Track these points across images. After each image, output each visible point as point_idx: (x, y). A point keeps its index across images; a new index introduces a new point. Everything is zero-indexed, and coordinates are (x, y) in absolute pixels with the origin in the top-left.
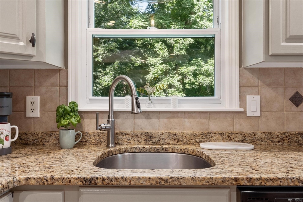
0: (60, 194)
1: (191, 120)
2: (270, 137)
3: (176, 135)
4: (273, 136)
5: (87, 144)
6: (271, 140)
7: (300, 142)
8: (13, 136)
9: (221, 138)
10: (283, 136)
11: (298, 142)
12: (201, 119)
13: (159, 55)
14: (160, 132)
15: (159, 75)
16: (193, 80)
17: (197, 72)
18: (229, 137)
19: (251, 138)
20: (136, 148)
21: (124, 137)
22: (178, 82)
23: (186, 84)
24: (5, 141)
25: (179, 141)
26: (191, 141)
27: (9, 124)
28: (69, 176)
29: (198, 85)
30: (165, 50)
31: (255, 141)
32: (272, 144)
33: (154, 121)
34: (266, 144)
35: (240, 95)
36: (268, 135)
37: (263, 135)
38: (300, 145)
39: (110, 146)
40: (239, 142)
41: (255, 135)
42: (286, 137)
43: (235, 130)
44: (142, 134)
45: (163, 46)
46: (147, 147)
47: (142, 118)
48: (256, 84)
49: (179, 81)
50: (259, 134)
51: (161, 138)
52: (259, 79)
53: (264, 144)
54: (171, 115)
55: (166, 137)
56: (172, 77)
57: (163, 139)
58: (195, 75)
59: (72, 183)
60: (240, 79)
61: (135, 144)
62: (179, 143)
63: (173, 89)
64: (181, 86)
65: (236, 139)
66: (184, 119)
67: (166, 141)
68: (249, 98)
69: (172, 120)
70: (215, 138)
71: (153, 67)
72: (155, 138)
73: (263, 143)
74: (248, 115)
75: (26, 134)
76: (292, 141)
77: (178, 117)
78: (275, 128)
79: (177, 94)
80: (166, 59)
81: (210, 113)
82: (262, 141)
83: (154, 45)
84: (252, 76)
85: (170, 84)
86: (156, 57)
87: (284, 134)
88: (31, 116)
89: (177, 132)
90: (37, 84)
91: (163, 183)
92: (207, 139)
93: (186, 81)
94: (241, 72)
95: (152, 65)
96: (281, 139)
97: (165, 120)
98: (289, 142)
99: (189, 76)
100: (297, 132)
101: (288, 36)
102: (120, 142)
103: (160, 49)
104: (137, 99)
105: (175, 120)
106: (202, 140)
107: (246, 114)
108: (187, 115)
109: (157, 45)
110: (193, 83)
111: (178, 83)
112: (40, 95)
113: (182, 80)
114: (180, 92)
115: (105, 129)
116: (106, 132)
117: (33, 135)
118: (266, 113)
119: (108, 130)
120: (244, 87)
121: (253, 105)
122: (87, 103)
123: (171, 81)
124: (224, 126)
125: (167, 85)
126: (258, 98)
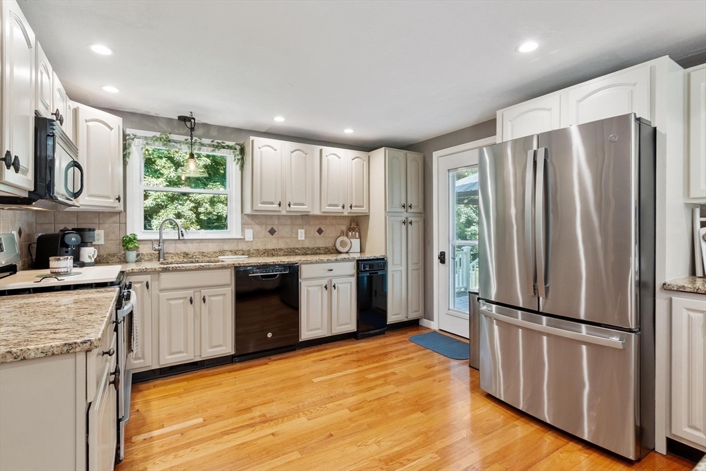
1: (213, 244)
4: (259, 251)
9: (231, 254)
10: (265, 251)
11: (272, 254)
12: (219, 243)
13: (162, 174)
14: (193, 251)
15: (163, 202)
16: (210, 209)
17: (215, 199)
18: (235, 253)
19: (247, 253)
20: (178, 261)
21: (170, 255)
24: (92, 258)
25: (205, 256)
26: (213, 255)
29: (216, 215)
30: (172, 170)
31: (250, 254)
32: (259, 255)
33: (189, 245)
34: (256, 255)
35: (242, 229)
36: (256, 251)
37: (254, 251)
39: (160, 260)
40: (241, 255)
41: (249, 251)
43: (238, 249)
44: (181, 253)
45: (169, 164)
48: (251, 223)
49: (191, 210)
50: (252, 251)
51: (194, 255)
52: (252, 220)
54: (200, 241)
55: (197, 254)
56: (180, 204)
58: (212, 202)
60: (242, 220)
61: (177, 258)
63: (183, 220)
64: (194, 215)
66: (208, 243)
68: (246, 231)
69: (201, 244)
72: (190, 255)
73: (254, 255)
78: (261, 247)
80: (173, 181)
83: (155, 161)
84: (249, 218)
85: (179, 213)
86: (158, 177)
88: (97, 244)
89: (204, 251)
90: (101, 222)
93: (201, 210)
94: (242, 216)
96: (263, 253)
99: (204, 204)
100: (272, 249)
101: (263, 201)
103: (164, 167)
106: (220, 255)
107: (245, 240)
108: (210, 241)
109: (158, 161)
110: (210, 213)
111: (190, 213)
112: (104, 229)
113: (196, 208)
114: (193, 223)
118: (256, 239)
119: (159, 250)
120: (244, 225)
121: (249, 235)
122: (142, 234)
123: (180, 209)
124: (232, 247)
125: (175, 214)
126: (251, 231)
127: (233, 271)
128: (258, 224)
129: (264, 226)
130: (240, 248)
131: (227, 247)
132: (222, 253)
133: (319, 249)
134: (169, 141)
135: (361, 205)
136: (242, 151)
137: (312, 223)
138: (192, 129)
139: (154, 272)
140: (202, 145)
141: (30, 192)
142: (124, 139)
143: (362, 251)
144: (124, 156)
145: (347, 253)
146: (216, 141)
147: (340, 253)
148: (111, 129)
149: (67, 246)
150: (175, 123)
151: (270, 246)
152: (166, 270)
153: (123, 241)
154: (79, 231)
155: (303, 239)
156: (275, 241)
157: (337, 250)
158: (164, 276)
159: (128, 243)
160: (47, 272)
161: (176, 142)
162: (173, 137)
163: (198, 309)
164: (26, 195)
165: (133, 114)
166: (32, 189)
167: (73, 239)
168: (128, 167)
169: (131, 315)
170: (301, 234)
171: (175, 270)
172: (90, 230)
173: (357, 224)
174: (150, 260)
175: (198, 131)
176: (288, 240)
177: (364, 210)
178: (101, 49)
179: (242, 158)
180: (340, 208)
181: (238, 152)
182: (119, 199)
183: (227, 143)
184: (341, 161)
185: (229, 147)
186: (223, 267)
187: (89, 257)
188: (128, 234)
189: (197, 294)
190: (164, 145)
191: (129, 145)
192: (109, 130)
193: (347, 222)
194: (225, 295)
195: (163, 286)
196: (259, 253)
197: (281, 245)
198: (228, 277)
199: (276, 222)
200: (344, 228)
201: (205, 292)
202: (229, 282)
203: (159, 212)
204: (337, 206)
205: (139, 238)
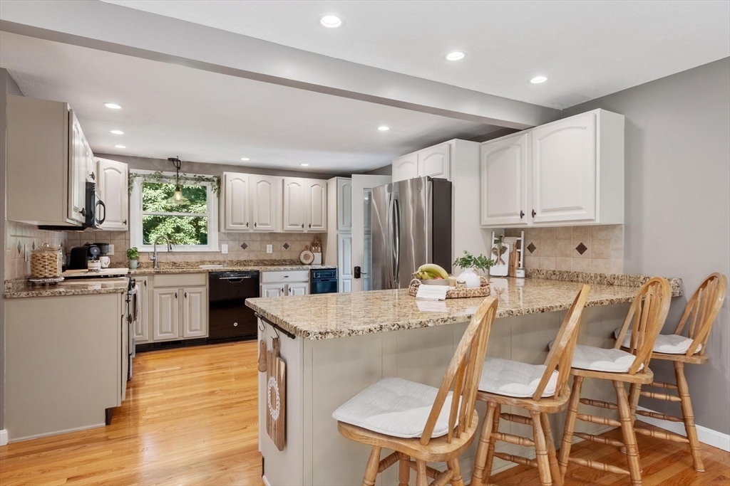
9: (209, 263)
14: (180, 261)
18: (213, 263)
19: (223, 263)
21: (161, 263)
22: (189, 225)
23: (201, 227)
25: (189, 265)
26: (195, 265)
33: (178, 256)
35: (219, 244)
44: (170, 262)
47: (170, 255)
48: (226, 240)
49: (190, 223)
50: (227, 261)
52: (228, 238)
55: (182, 263)
60: (218, 237)
63: (182, 234)
64: (194, 229)
65: (216, 264)
68: (223, 245)
70: (206, 263)
71: (151, 203)
74: (222, 253)
76: (242, 264)
78: (235, 259)
79: (188, 240)
81: (205, 252)
82: (228, 264)
84: (224, 236)
85: (178, 227)
87: (238, 261)
90: (114, 239)
94: (219, 234)
95: (150, 199)
102: (159, 266)
106: (201, 264)
111: (190, 227)
112: (114, 244)
114: (193, 237)
118: (231, 252)
119: (154, 260)
120: (221, 241)
121: (225, 249)
122: (141, 248)
123: (180, 222)
124: (211, 258)
125: (174, 228)
126: (227, 246)
127: (208, 276)
128: (232, 240)
129: (237, 242)
130: (217, 259)
131: (207, 258)
132: (203, 263)
133: (285, 261)
134: (162, 177)
135: (320, 224)
136: (219, 182)
137: (279, 239)
138: (179, 168)
139: (150, 274)
140: (187, 179)
141: (83, 224)
142: (129, 178)
143: (323, 263)
144: (129, 189)
145: (310, 264)
146: (198, 175)
147: (304, 264)
148: (120, 173)
149: (92, 255)
150: (166, 163)
151: (242, 258)
152: (158, 273)
153: (128, 253)
154: (100, 245)
155: (271, 252)
156: (246, 254)
157: (301, 262)
158: (157, 277)
159: (131, 254)
160: (87, 270)
161: (166, 178)
162: (165, 173)
163: (181, 302)
164: (81, 225)
165: (135, 158)
166: (84, 222)
167: (95, 251)
168: (131, 197)
169: (135, 295)
170: (269, 249)
171: (164, 273)
172: (105, 244)
173: (318, 241)
174: (147, 267)
175: (184, 168)
176: (258, 253)
177: (322, 228)
178: (113, 106)
179: (219, 188)
180: (300, 227)
181: (215, 184)
182: (125, 222)
183: (207, 176)
184: (301, 189)
185: (208, 180)
186: (199, 272)
187: (105, 263)
188: (131, 248)
189: (181, 291)
190: (158, 180)
191: (132, 181)
193: (311, 239)
194: (201, 293)
195: (156, 285)
196: (232, 263)
197: (253, 257)
198: (203, 280)
199: (248, 238)
200: (308, 244)
201: (186, 290)
202: (204, 283)
203: (157, 225)
204: (297, 225)
205: (139, 250)
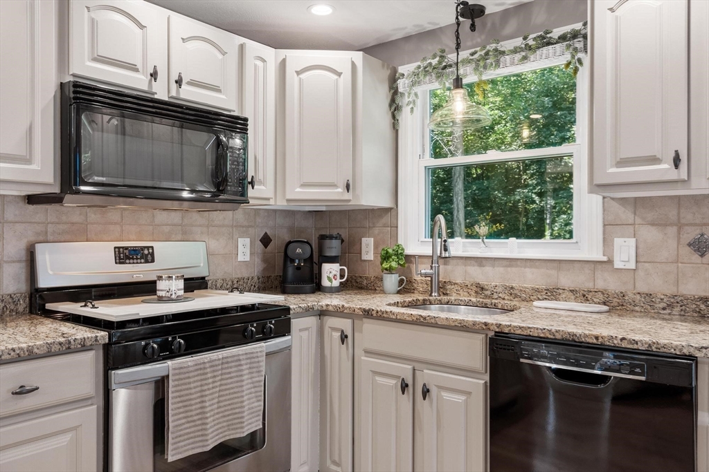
0: (349, 321)
1: (534, 270)
2: (649, 301)
3: (512, 288)
4: (653, 300)
5: (415, 292)
6: (650, 306)
7: (702, 313)
8: (342, 276)
9: (573, 297)
10: (672, 300)
11: (699, 312)
12: (547, 269)
14: (493, 284)
18: (584, 296)
19: (618, 301)
20: (461, 300)
21: (453, 286)
24: (333, 280)
25: (516, 296)
26: (531, 297)
27: (338, 264)
28: (354, 306)
31: (625, 304)
32: (653, 311)
33: (488, 269)
34: (643, 310)
35: (604, 238)
36: (645, 297)
37: (638, 297)
38: (703, 316)
39: (433, 294)
40: (599, 303)
41: (624, 296)
42: (678, 302)
43: (596, 287)
44: (472, 285)
46: (474, 300)
47: (474, 266)
48: (631, 221)
50: (631, 295)
51: (495, 291)
52: (635, 214)
53: (639, 310)
54: (508, 263)
55: (499, 290)
57: (496, 292)
59: (356, 313)
60: (603, 214)
61: (464, 296)
62: (516, 299)
65: (595, 300)
66: (525, 268)
67: (500, 295)
68: (618, 241)
69: (509, 269)
70: (564, 296)
72: (487, 290)
73: (637, 308)
74: (616, 266)
75: (361, 277)
76: (688, 309)
77: (517, 266)
81: (560, 261)
82: (635, 306)
84: (623, 209)
87: (673, 298)
88: (366, 259)
89: (514, 285)
90: (371, 225)
91: (422, 320)
92: (552, 297)
94: (606, 204)
96: (668, 305)
97: (501, 269)
98: (682, 310)
100: (696, 297)
101: (618, 160)
102: (448, 292)
104: (445, 241)
105: (514, 269)
106: (547, 297)
107: (613, 265)
108: (528, 264)
112: (374, 237)
115: (426, 275)
116: (429, 279)
117: (367, 278)
118: (647, 265)
119: (430, 276)
120: (610, 227)
121: (625, 252)
122: (419, 246)
124: (580, 281)
126: (632, 242)
128: (651, 223)
129: (672, 230)
130: (600, 285)
131: (566, 280)
146: (533, 34)
148: (339, 74)
149: (293, 261)
151: (693, 289)
152: (368, 315)
186: (464, 328)
187: (328, 278)
192: (335, 77)
194: (469, 393)
202: (478, 366)
